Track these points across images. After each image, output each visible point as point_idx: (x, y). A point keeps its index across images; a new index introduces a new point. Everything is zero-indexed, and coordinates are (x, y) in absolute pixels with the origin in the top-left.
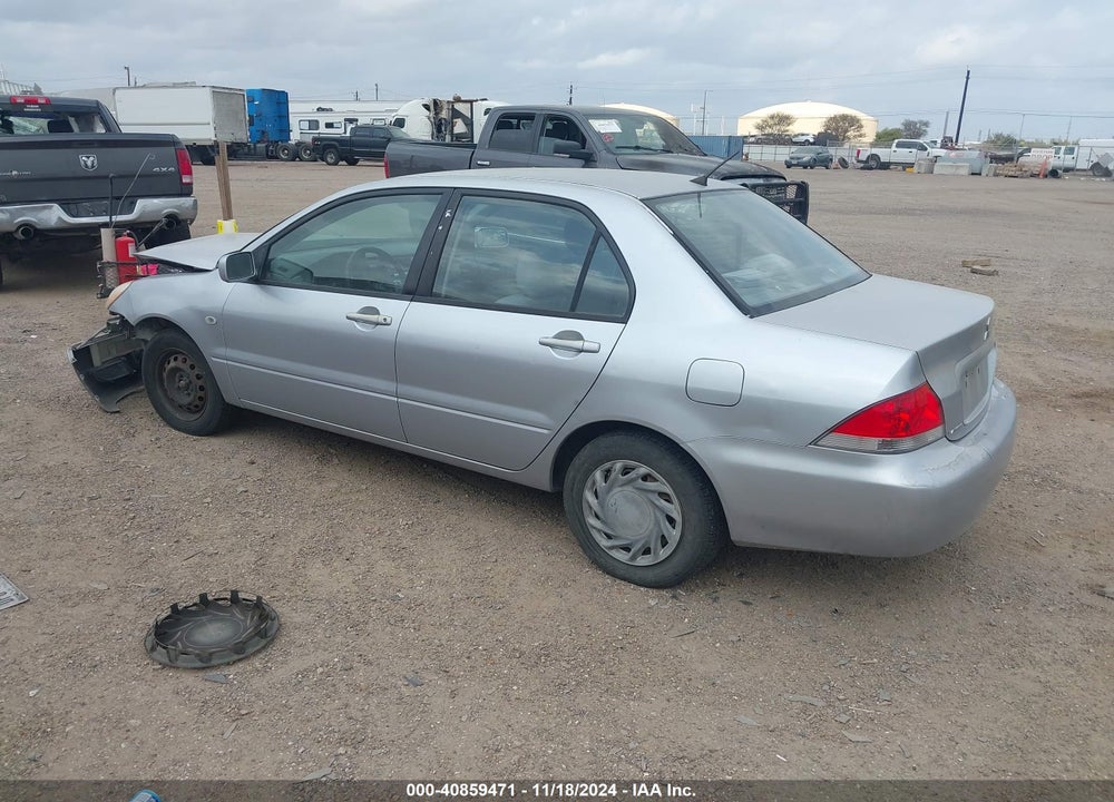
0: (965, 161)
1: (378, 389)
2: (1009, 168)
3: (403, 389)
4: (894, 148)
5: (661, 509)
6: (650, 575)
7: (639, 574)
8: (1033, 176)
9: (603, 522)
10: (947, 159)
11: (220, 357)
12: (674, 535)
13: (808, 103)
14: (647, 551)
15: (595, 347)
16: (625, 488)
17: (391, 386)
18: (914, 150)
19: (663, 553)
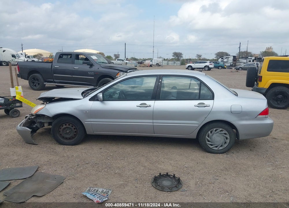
0: (133, 63)
1: (148, 122)
2: (142, 65)
3: (154, 121)
4: (116, 61)
5: (225, 137)
6: (222, 151)
7: (220, 151)
8: (147, 66)
9: (211, 142)
10: (129, 63)
11: (87, 122)
12: (228, 141)
13: (87, 49)
14: (222, 146)
15: (209, 105)
16: (217, 134)
17: (151, 121)
18: (121, 61)
19: (225, 146)
